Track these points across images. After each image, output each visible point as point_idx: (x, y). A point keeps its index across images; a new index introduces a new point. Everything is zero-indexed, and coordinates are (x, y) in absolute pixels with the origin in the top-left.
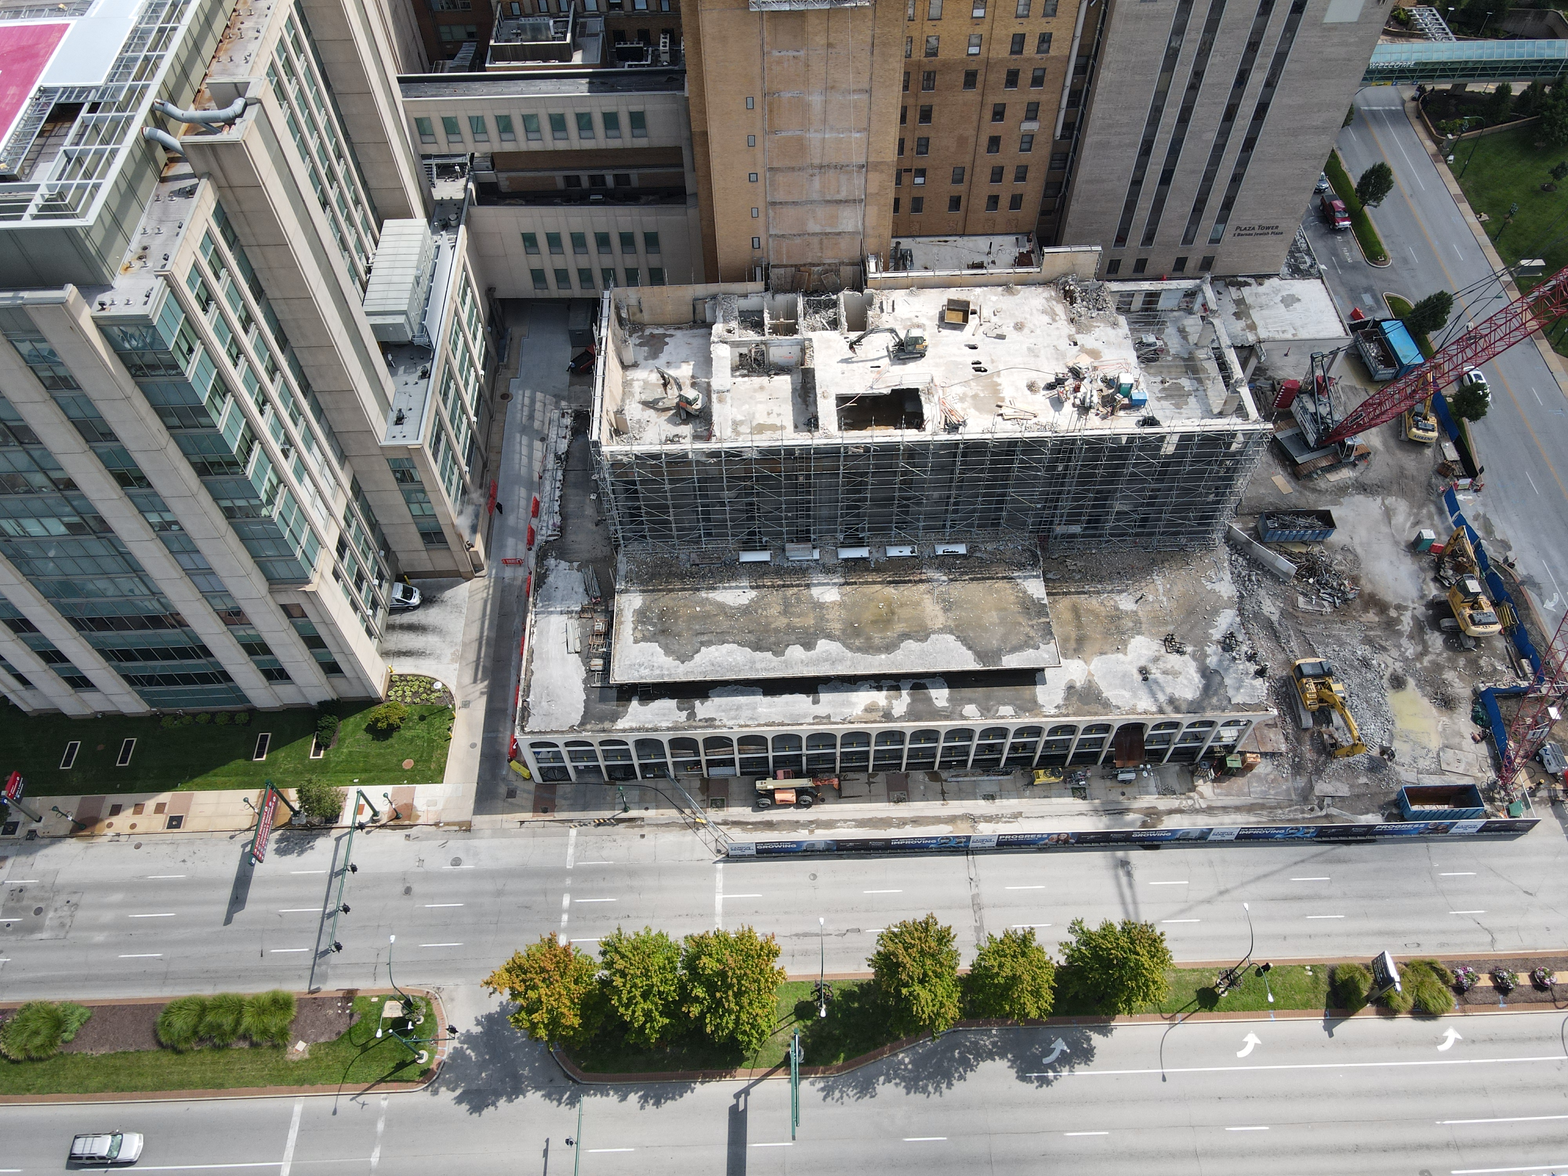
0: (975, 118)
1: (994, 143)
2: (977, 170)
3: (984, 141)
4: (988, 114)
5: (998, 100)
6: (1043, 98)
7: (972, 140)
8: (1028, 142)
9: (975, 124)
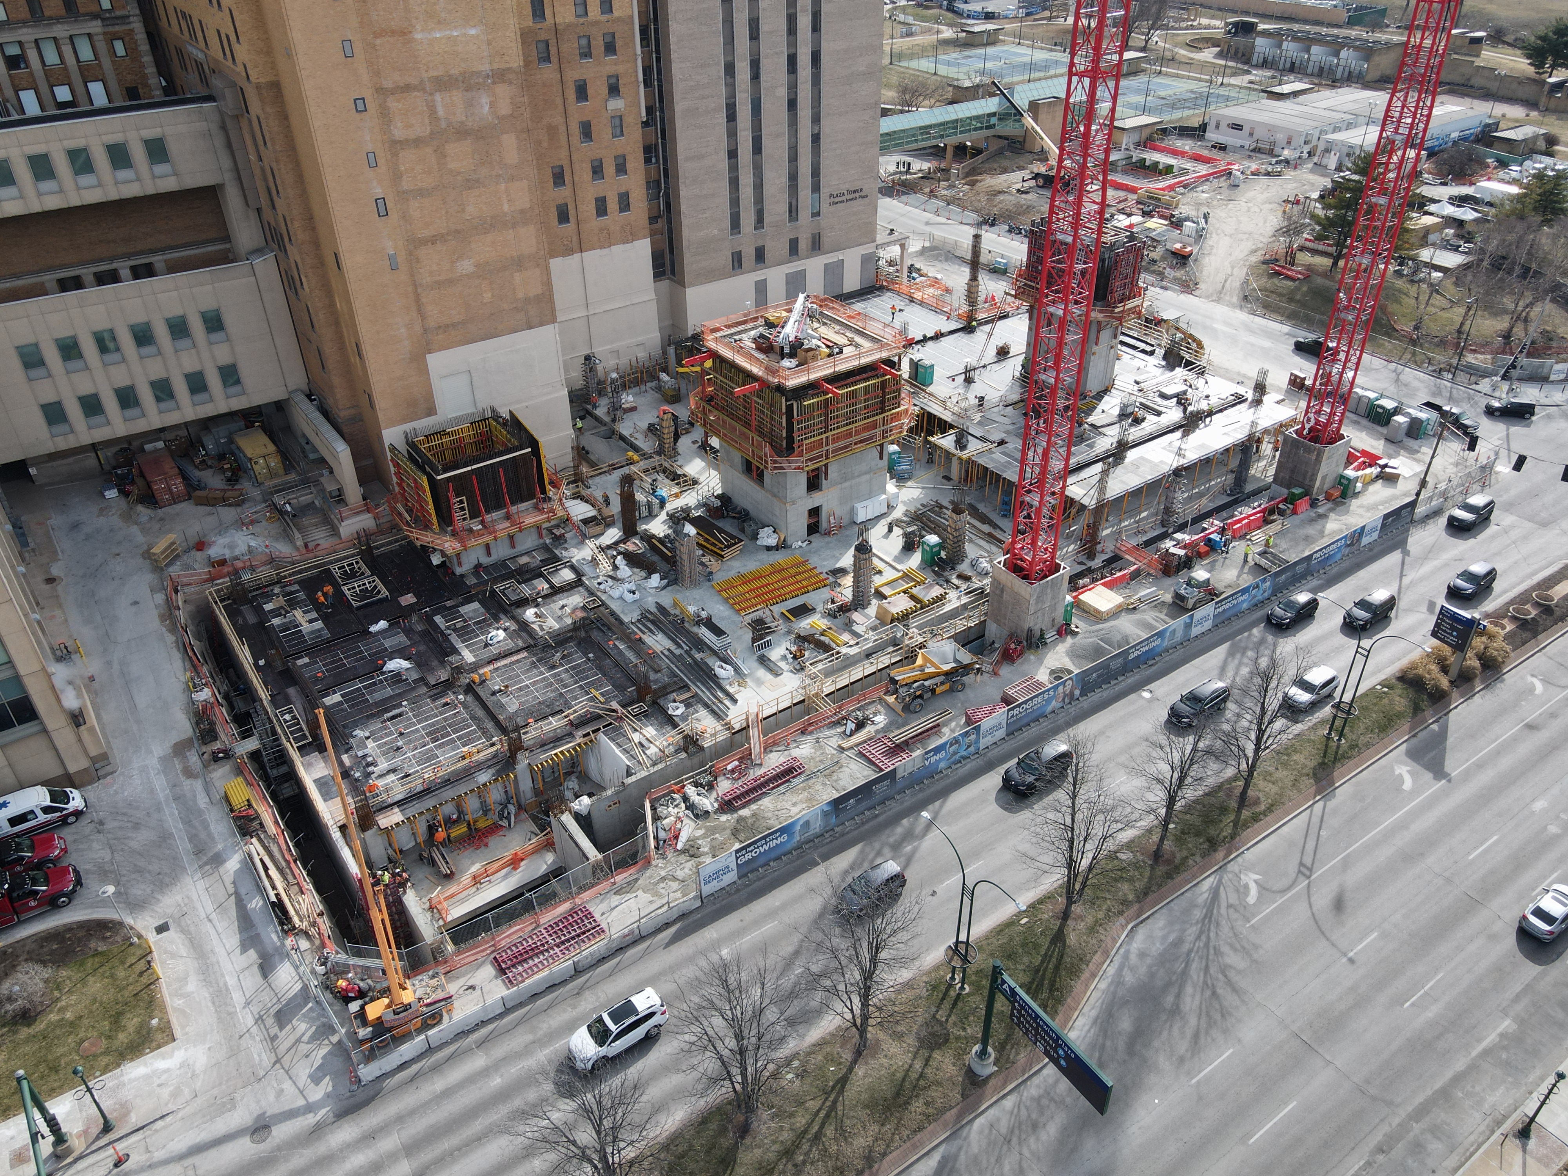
0: (559, 101)
1: (587, 131)
2: (576, 166)
3: (575, 129)
4: (571, 94)
5: (577, 77)
6: (621, 69)
7: (562, 129)
8: (619, 125)
9: (561, 107)
